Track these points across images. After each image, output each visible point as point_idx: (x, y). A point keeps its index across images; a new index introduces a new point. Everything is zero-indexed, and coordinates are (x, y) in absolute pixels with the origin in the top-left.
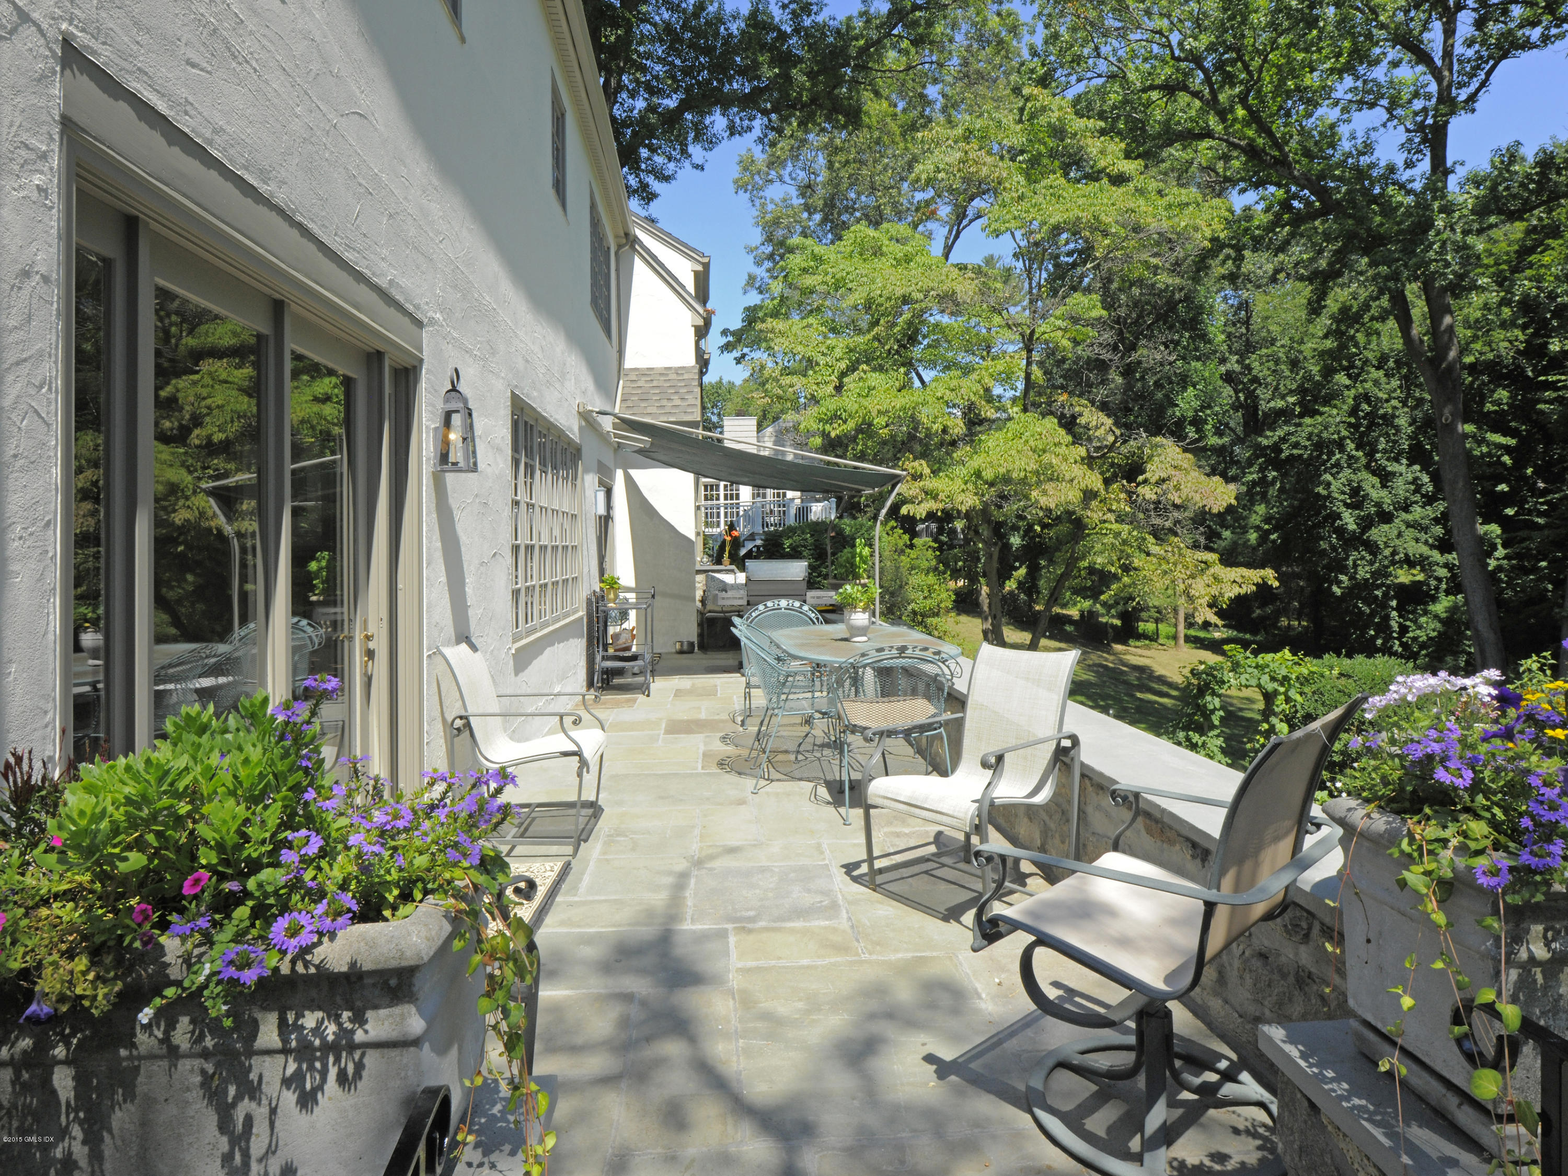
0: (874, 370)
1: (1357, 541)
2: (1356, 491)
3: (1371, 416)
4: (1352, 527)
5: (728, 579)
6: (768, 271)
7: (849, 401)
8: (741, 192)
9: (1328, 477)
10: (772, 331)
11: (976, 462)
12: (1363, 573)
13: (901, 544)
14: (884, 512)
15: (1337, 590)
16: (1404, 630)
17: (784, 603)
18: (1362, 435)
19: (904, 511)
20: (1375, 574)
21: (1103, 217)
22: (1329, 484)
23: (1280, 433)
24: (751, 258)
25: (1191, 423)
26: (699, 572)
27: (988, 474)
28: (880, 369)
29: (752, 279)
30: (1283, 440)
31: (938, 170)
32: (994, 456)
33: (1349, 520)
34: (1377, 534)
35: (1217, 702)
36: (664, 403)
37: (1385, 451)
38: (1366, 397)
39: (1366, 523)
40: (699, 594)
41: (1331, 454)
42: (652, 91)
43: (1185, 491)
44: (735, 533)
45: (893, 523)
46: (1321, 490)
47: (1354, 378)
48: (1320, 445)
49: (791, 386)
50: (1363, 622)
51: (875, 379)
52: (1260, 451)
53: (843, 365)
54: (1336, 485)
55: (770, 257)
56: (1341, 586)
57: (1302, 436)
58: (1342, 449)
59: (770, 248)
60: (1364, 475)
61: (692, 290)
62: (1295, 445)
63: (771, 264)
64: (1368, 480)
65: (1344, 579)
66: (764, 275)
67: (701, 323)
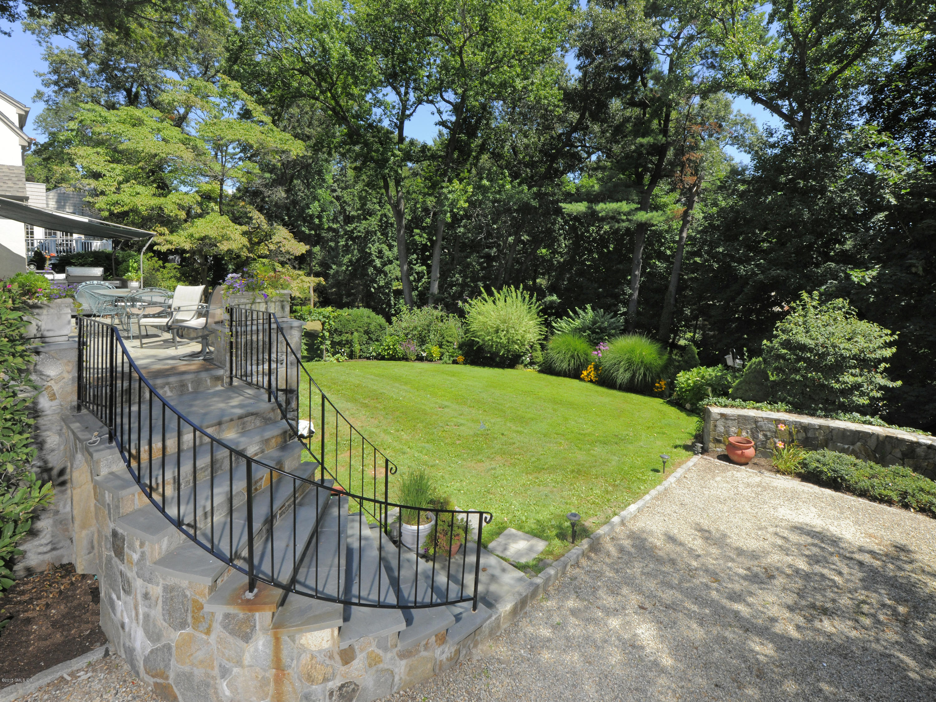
0: (139, 183)
1: (379, 271)
2: (380, 252)
3: (387, 222)
4: (379, 265)
6: (55, 92)
7: (124, 197)
9: (370, 245)
11: (191, 230)
12: (382, 283)
13: (157, 266)
14: (145, 248)
15: (373, 290)
16: (395, 304)
18: (383, 230)
19: (155, 248)
20: (387, 283)
21: (250, 141)
22: (370, 248)
23: (354, 225)
24: (39, 80)
25: (317, 217)
27: (197, 236)
28: (142, 183)
29: (39, 95)
30: (355, 229)
31: (174, 100)
32: (199, 229)
33: (378, 263)
34: (386, 268)
37: (392, 237)
38: (385, 215)
39: (384, 264)
41: (372, 236)
43: (287, 247)
45: (151, 254)
46: (367, 250)
47: (381, 207)
48: (368, 232)
49: (89, 184)
50: (381, 302)
51: (140, 188)
52: (346, 232)
53: (121, 178)
54: (373, 249)
55: (56, 83)
56: (374, 288)
57: (361, 229)
58: (376, 234)
59: (56, 77)
60: (383, 245)
61: (17, 124)
62: (359, 232)
63: (56, 88)
64: (385, 248)
65: (375, 285)
66: (50, 93)
67: (26, 144)
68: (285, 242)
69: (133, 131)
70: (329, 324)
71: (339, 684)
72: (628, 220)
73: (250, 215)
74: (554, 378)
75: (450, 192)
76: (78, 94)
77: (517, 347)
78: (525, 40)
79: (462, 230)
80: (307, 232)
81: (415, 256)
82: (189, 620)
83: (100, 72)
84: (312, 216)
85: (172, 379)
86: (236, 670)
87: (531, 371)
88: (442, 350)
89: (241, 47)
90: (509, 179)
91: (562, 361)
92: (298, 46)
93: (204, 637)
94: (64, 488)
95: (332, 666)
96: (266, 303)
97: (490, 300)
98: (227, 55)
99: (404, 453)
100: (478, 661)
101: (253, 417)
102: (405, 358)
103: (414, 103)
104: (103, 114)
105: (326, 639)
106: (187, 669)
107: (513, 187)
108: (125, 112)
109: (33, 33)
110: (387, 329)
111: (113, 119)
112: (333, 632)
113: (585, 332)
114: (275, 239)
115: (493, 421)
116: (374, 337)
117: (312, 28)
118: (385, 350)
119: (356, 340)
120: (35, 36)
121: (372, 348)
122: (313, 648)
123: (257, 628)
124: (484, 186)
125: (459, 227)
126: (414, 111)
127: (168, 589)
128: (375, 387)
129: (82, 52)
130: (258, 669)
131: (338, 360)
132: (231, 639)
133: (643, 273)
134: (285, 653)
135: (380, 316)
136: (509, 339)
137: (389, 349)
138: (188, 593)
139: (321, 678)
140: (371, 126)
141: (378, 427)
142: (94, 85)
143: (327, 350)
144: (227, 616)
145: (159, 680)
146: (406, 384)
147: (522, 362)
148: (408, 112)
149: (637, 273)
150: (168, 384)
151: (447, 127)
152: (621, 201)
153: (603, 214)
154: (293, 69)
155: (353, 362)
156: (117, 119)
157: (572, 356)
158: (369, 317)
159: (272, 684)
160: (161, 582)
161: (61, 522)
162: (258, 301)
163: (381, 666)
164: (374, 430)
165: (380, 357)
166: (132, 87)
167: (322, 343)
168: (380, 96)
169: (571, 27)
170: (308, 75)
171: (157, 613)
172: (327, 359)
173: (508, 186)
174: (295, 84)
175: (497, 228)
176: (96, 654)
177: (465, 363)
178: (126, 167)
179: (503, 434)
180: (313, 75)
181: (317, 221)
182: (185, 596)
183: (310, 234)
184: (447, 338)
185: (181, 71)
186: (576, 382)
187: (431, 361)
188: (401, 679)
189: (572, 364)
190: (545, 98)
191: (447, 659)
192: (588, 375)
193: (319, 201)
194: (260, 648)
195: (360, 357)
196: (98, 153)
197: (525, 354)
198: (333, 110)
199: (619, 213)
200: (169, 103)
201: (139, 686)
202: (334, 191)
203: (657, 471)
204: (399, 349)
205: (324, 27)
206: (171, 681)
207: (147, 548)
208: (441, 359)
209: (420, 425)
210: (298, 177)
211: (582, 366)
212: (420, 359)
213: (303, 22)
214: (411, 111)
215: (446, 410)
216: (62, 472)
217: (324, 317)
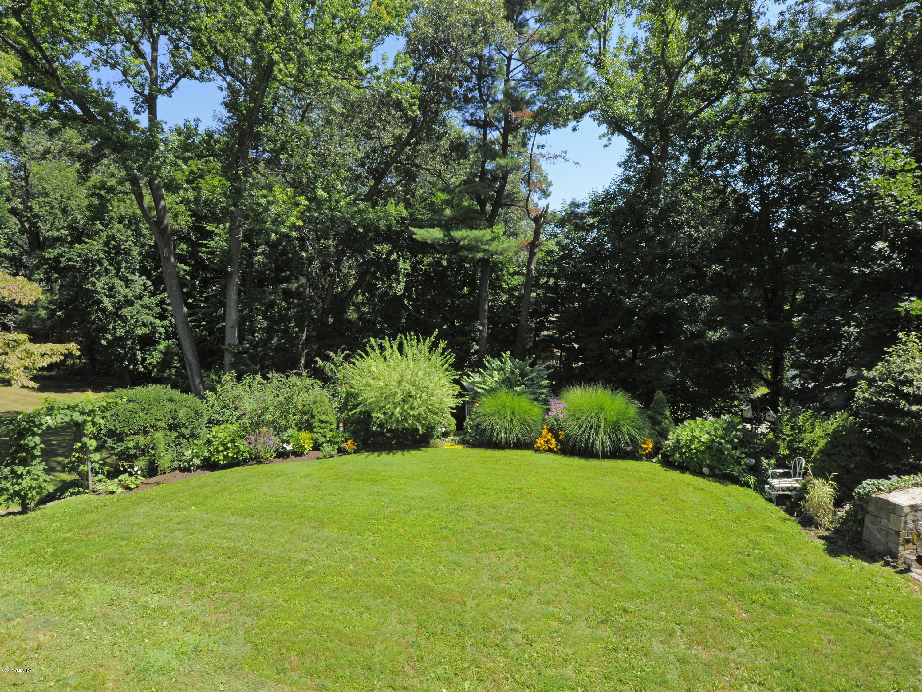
1: (114, 315)
2: (111, 289)
3: (117, 248)
4: (110, 308)
9: (93, 279)
18: (113, 258)
20: (126, 333)
22: (94, 284)
23: (58, 251)
33: (108, 304)
34: (126, 312)
35: (37, 439)
37: (126, 268)
38: (114, 238)
39: (119, 306)
41: (94, 266)
46: (89, 286)
47: (105, 226)
48: (87, 261)
52: (44, 261)
54: (99, 284)
57: (74, 254)
58: (101, 265)
60: (115, 280)
62: (70, 260)
64: (119, 284)
65: (108, 336)
70: (94, 424)
102: (255, 459)
116: (187, 432)
118: (218, 451)
119: (160, 447)
121: (190, 452)
131: (124, 485)
137: (225, 448)
143: (96, 472)
149: (486, 307)
155: (155, 483)
158: (171, 400)
165: (211, 466)
172: (99, 487)
173: (342, 203)
177: (359, 450)
184: (318, 417)
187: (302, 455)
195: (170, 471)
204: (242, 445)
208: (316, 450)
211: (532, 432)
212: (282, 455)
214: (169, 85)
217: (82, 413)
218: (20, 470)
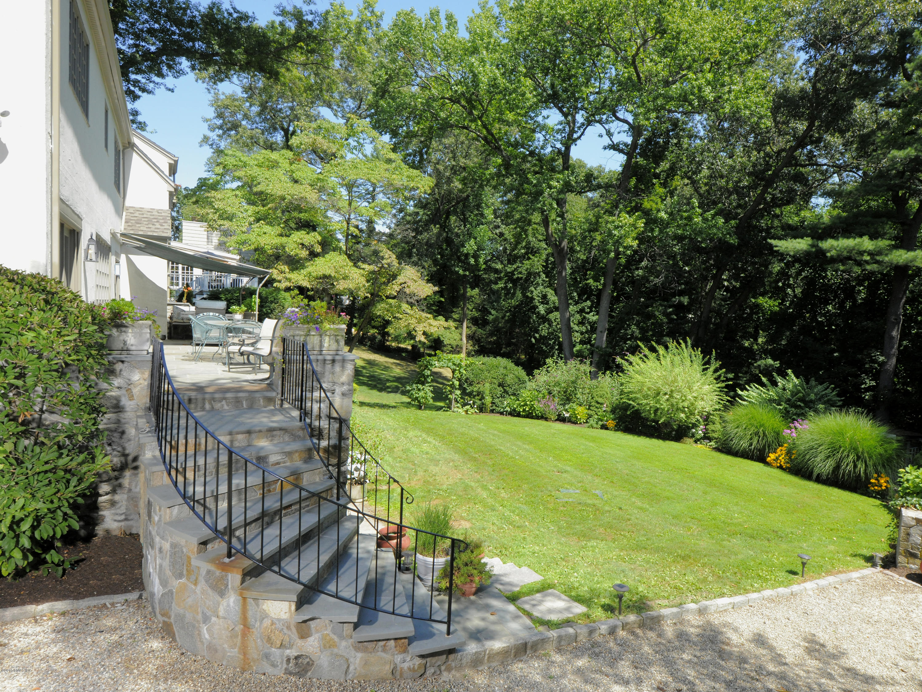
0: (267, 224)
1: (544, 319)
2: (544, 297)
4: (543, 312)
5: (186, 309)
6: (219, 136)
7: (252, 237)
8: (200, 82)
9: (532, 288)
10: (214, 197)
11: (312, 269)
12: (544, 333)
15: (533, 340)
17: (211, 314)
18: (549, 272)
20: (550, 334)
22: (532, 292)
23: (515, 266)
24: (206, 125)
25: (473, 257)
26: (169, 305)
27: (314, 274)
28: (270, 224)
29: (206, 139)
30: (515, 269)
31: (301, 144)
32: (319, 268)
33: (542, 309)
34: (551, 316)
35: (429, 372)
36: (150, 226)
39: (548, 311)
40: (169, 314)
41: (535, 278)
42: (137, 37)
43: (412, 288)
44: (191, 289)
46: (529, 294)
48: (530, 274)
51: (267, 228)
52: (506, 274)
53: (252, 219)
54: (536, 292)
55: (221, 127)
56: (535, 338)
57: (523, 269)
59: (221, 121)
60: (548, 289)
61: (167, 172)
62: (521, 273)
63: (221, 132)
64: (550, 292)
65: (537, 335)
66: (215, 137)
67: (173, 190)
68: (410, 283)
69: (268, 174)
70: (460, 372)
71: (296, 654)
72: (877, 262)
73: (381, 254)
74: (730, 458)
75: (617, 227)
76: (239, 136)
77: (682, 415)
78: (714, 39)
79: (640, 272)
80: (461, 272)
81: (589, 303)
82: (185, 572)
83: (260, 114)
84: (467, 255)
85: (229, 395)
86: (214, 619)
87: (703, 448)
88: (590, 412)
89: (387, 80)
90: (699, 211)
91: (741, 438)
92: (446, 73)
93: (193, 587)
94: (136, 472)
95: (289, 636)
96: (321, 336)
97: (652, 356)
98: (374, 89)
99: (493, 510)
100: (445, 682)
101: (282, 432)
102: (543, 417)
103: (583, 124)
104: (242, 159)
105: (284, 611)
106: (182, 611)
107: (705, 220)
108: (262, 156)
109: (203, 82)
110: (528, 384)
111: (252, 163)
112: (290, 606)
113: (779, 404)
114: (400, 279)
115: (616, 493)
116: (510, 391)
117: (460, 52)
118: (521, 406)
119: (487, 392)
120: (205, 85)
121: (508, 403)
122: (273, 615)
123: (230, 586)
124: (662, 220)
125: (637, 269)
126: (583, 134)
127: (174, 546)
128: (493, 443)
129: (246, 96)
130: (229, 622)
131: (466, 412)
132: (210, 591)
133: (904, 335)
134: (250, 614)
135: (520, 368)
136: (672, 405)
137: (526, 405)
138: (184, 550)
139: (279, 643)
140: (532, 154)
141: (478, 481)
142: (254, 126)
143: (456, 401)
144: (208, 572)
145: (166, 619)
146: (531, 443)
147: (693, 436)
148: (575, 136)
149: (894, 333)
150: (225, 398)
151: (621, 151)
152: (861, 236)
153: (834, 253)
154: (443, 98)
155: (482, 415)
156: (256, 163)
157: (757, 434)
158: (505, 368)
159: (239, 637)
160: (170, 540)
161: (132, 499)
162: (313, 333)
163: (336, 650)
164: (473, 484)
165: (514, 413)
166: (289, 126)
167: (451, 393)
168: (540, 119)
169: (788, 15)
170: (459, 102)
171: (166, 563)
172: (456, 409)
173: (697, 220)
174: (442, 115)
175: (689, 272)
176: (133, 596)
177: (618, 428)
178: (257, 209)
179: (620, 509)
180: (463, 102)
181: (472, 261)
182: (183, 552)
183: (465, 276)
184: (597, 398)
185: (335, 107)
186: (758, 466)
187: (575, 423)
188: (355, 669)
189: (755, 443)
190: (746, 107)
191: (409, 669)
192: (777, 459)
193: (475, 238)
194: (232, 604)
195: (492, 411)
196: (236, 196)
197: (695, 426)
198: (485, 139)
199: (861, 253)
200: (297, 146)
201: (154, 622)
202: (497, 227)
203: (794, 573)
204: (537, 406)
205: (475, 51)
206: (172, 620)
207: (162, 513)
208: (587, 422)
209: (525, 486)
210: (455, 213)
211: (770, 447)
212: (561, 419)
213: (448, 47)
214: (579, 134)
215: (565, 475)
216: (135, 459)
217: (454, 364)
218: (420, 386)
